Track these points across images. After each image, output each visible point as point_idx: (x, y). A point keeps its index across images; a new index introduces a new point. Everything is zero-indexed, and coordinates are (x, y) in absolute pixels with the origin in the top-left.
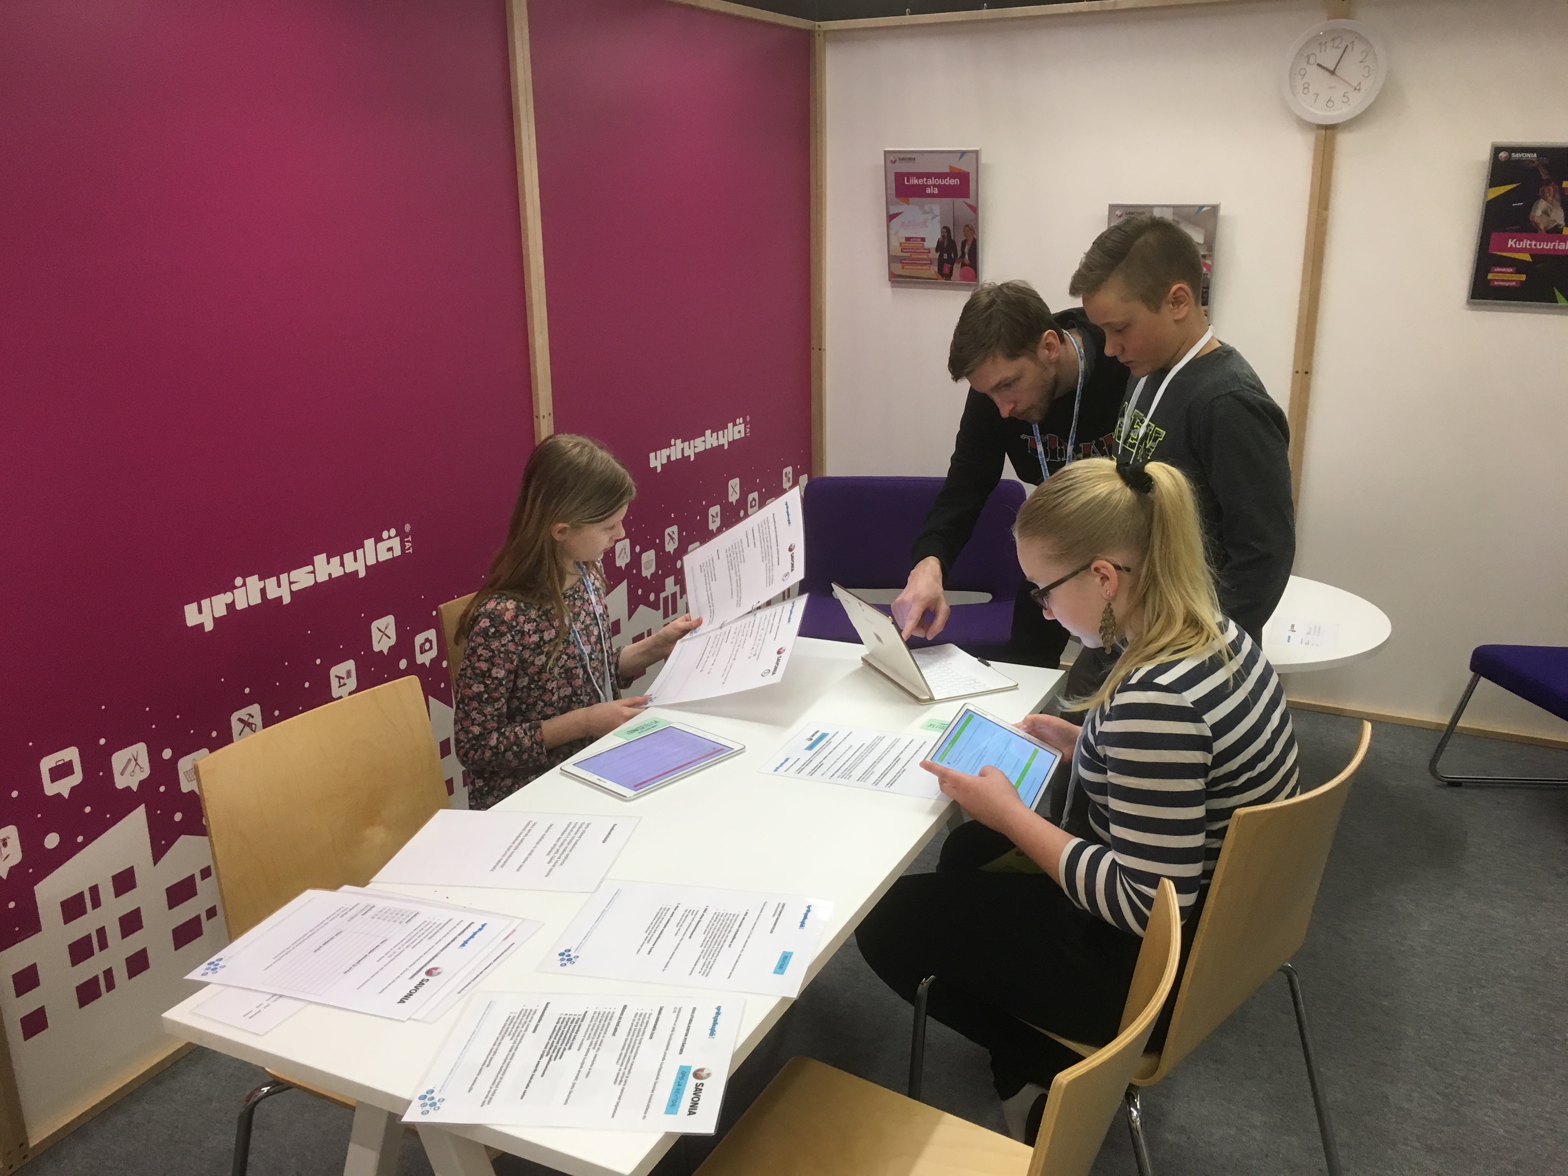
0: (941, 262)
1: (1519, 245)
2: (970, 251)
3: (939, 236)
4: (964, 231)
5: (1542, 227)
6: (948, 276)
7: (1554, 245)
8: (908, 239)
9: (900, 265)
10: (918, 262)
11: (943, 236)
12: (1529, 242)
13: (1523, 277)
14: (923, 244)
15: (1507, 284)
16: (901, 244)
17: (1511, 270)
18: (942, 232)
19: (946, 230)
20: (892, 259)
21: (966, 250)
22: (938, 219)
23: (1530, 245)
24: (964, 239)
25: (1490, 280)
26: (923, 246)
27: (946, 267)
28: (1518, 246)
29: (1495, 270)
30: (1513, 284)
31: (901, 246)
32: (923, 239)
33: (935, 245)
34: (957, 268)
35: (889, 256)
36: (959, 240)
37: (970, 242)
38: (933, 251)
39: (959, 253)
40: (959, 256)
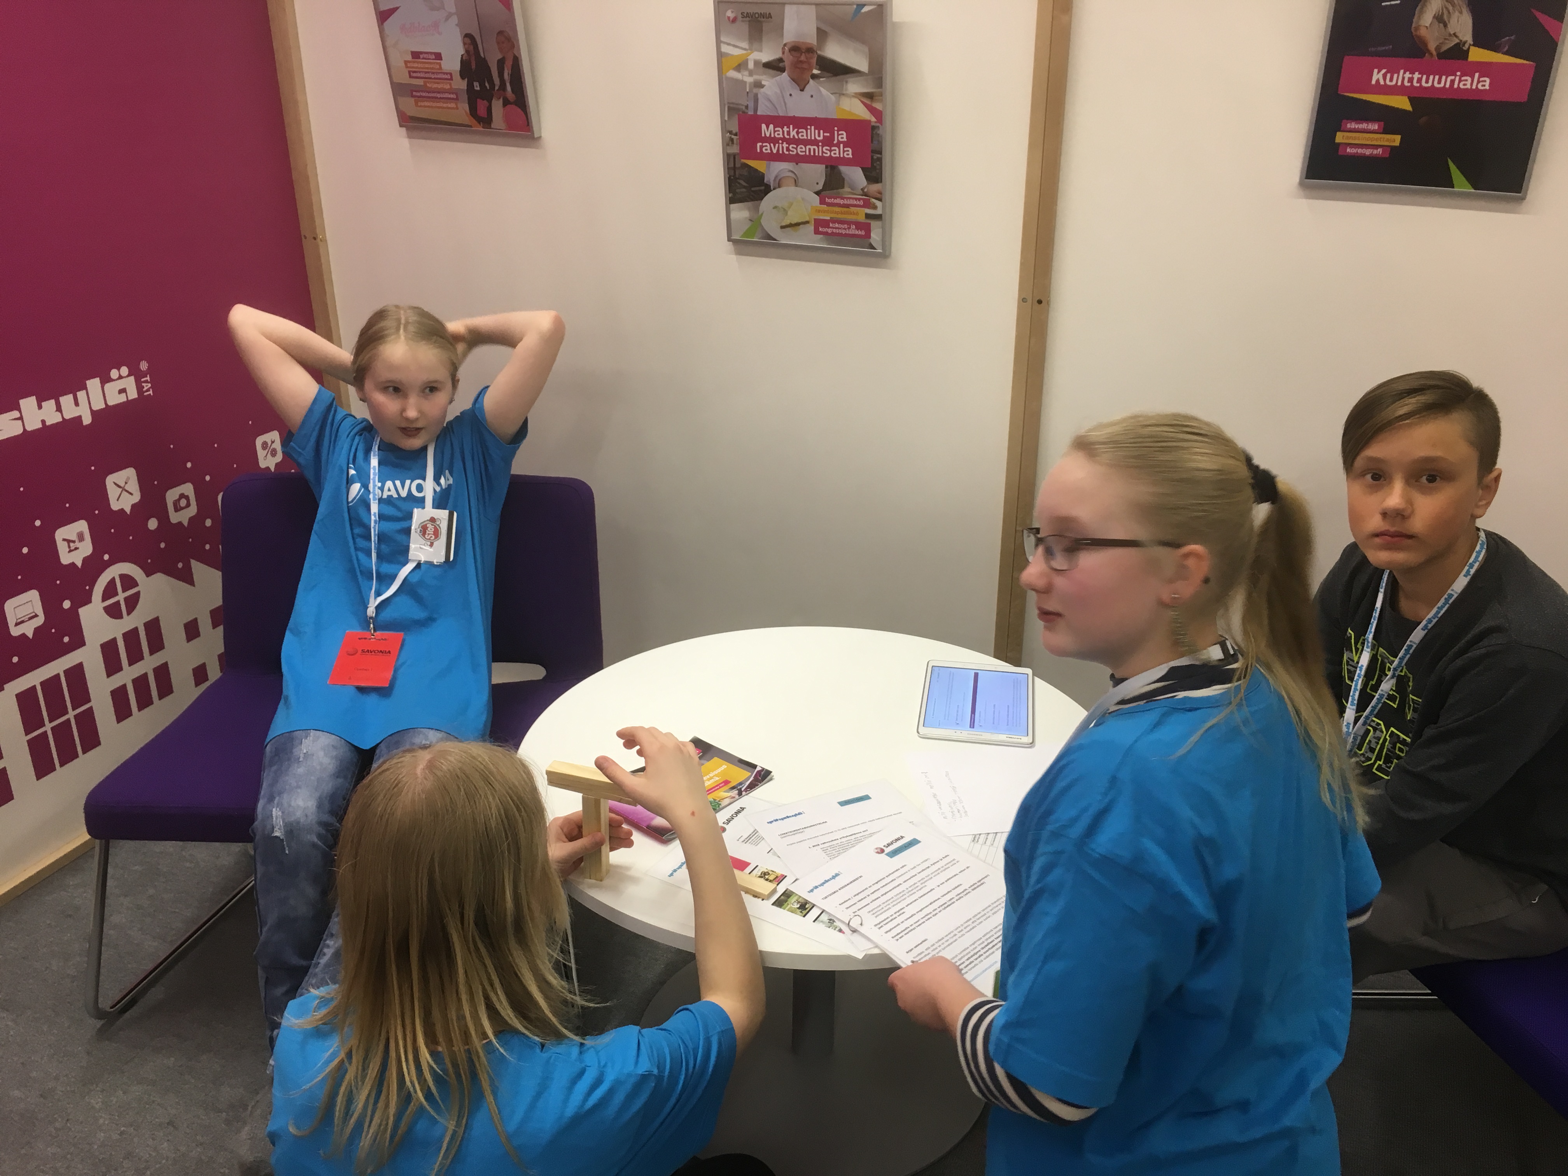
0: (473, 97)
1: (1391, 80)
2: (512, 76)
3: (461, 51)
4: (498, 43)
5: (1432, 46)
6: (486, 121)
7: (1453, 82)
8: (416, 55)
9: (412, 100)
10: (439, 96)
11: (467, 51)
12: (1408, 75)
13: (1396, 140)
14: (440, 64)
15: (1368, 152)
16: (406, 62)
17: (1376, 127)
18: (464, 44)
19: (469, 38)
20: (399, 90)
21: (506, 76)
22: (454, 20)
23: (1411, 80)
24: (500, 56)
25: (1339, 144)
26: (441, 68)
27: (482, 105)
28: (1388, 82)
29: (1349, 126)
30: (1380, 151)
31: (407, 67)
32: (438, 56)
33: (458, 67)
34: (497, 107)
35: (392, 83)
36: (493, 58)
37: (509, 63)
38: (457, 77)
39: (497, 81)
40: (497, 88)
